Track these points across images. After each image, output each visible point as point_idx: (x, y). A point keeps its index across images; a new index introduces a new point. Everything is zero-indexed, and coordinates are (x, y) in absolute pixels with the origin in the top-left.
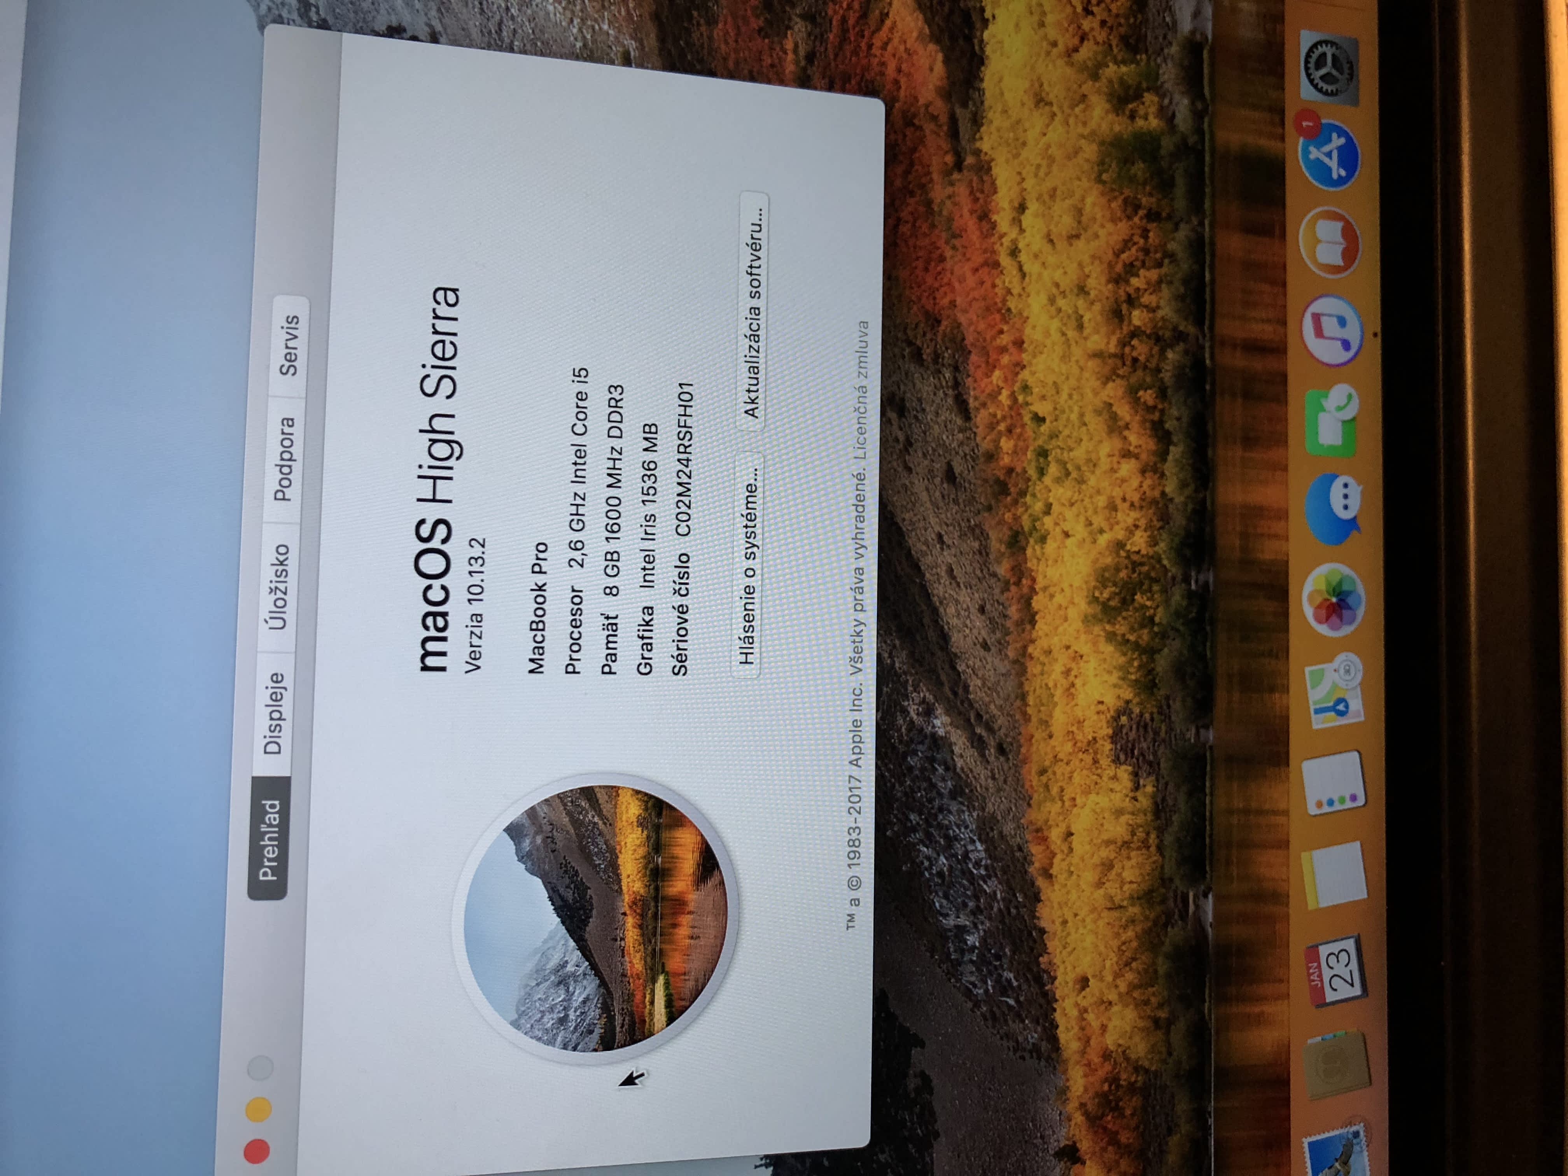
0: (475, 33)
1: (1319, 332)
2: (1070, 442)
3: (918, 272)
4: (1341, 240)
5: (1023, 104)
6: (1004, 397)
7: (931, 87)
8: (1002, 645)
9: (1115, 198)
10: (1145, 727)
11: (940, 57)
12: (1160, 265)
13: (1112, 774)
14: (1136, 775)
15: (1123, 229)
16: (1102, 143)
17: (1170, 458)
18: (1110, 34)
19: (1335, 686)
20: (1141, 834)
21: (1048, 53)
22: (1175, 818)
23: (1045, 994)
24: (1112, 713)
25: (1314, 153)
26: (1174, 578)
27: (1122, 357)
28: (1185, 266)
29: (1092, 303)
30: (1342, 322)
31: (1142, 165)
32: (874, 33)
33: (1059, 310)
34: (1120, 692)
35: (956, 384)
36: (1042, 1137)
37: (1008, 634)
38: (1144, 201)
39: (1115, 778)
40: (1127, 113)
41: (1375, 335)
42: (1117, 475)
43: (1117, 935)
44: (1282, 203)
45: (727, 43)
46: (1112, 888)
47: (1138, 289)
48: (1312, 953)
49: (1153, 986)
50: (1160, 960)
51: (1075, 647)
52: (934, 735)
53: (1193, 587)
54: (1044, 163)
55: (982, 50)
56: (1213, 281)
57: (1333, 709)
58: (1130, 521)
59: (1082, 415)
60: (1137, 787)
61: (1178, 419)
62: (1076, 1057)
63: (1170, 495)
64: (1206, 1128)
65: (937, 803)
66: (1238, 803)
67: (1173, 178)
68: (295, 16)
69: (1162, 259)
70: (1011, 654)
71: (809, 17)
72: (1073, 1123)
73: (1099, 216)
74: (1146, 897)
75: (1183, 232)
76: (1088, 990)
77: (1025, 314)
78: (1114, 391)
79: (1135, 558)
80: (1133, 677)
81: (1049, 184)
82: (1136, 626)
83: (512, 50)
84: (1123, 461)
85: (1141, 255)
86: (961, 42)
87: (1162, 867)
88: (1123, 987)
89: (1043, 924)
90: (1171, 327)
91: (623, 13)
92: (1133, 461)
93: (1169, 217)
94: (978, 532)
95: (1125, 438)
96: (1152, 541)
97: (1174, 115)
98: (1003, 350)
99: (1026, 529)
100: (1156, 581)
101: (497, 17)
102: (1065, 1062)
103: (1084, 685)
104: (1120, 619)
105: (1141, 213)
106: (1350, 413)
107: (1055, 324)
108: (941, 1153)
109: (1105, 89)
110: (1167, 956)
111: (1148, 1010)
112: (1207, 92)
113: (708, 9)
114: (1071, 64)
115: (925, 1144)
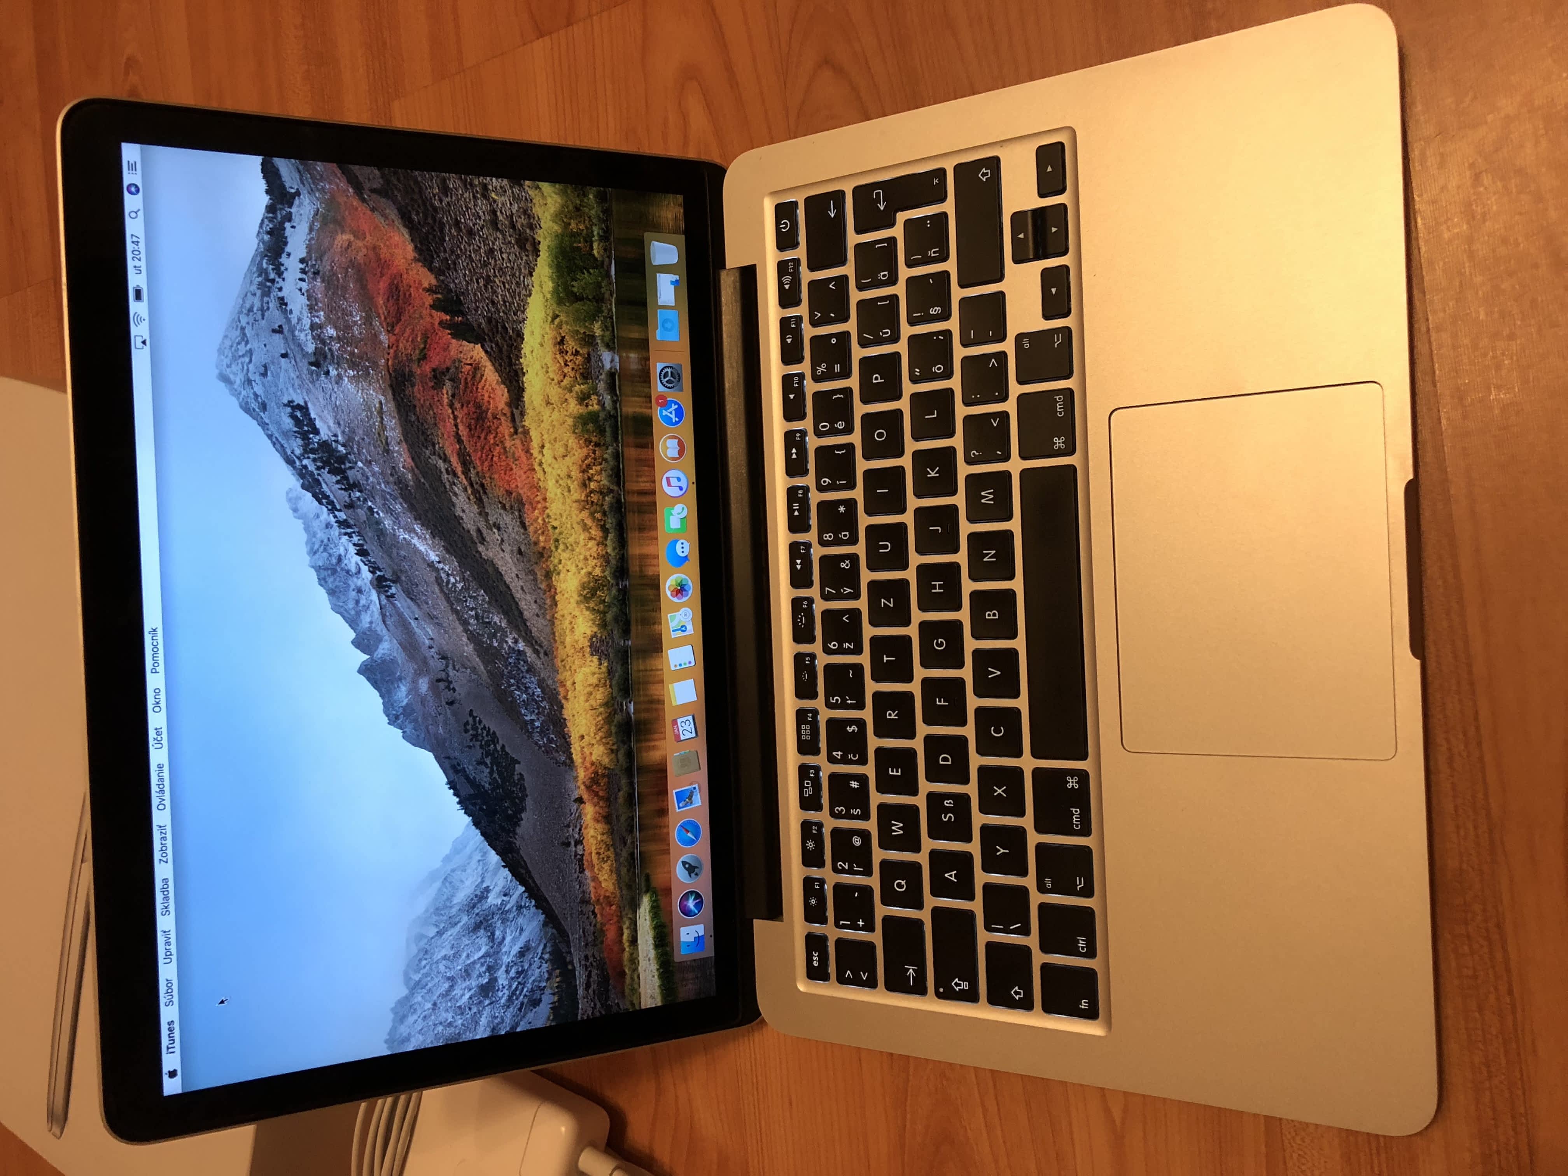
0: (320, 399)
1: (669, 484)
2: (568, 536)
3: (502, 475)
5: (541, 405)
6: (540, 521)
7: (503, 402)
8: (544, 615)
9: (581, 439)
10: (603, 641)
11: (506, 390)
12: (601, 464)
13: (590, 659)
14: (600, 659)
15: (585, 451)
16: (575, 418)
17: (609, 538)
18: (576, 373)
19: (680, 621)
20: (603, 681)
21: (551, 383)
22: (617, 674)
23: (567, 742)
24: (589, 637)
25: (665, 413)
26: (612, 584)
27: (587, 501)
28: (612, 463)
29: (574, 481)
30: (679, 479)
31: (592, 425)
32: (478, 383)
33: (560, 485)
34: (593, 629)
35: (520, 517)
36: (569, 795)
37: (546, 610)
38: (594, 439)
39: (591, 661)
40: (585, 404)
41: (694, 482)
42: (587, 547)
43: (595, 719)
44: (651, 433)
45: (420, 393)
46: (592, 702)
47: (592, 474)
48: (675, 722)
49: (610, 737)
50: (613, 728)
51: (574, 613)
52: (519, 650)
53: (620, 587)
54: (551, 428)
55: (523, 385)
56: (623, 468)
58: (593, 564)
59: (572, 525)
60: (600, 664)
61: (612, 523)
62: (581, 765)
63: (609, 553)
64: (634, 789)
65: (521, 675)
66: (642, 667)
67: (605, 428)
68: (253, 401)
69: (602, 461)
70: (548, 617)
71: (452, 380)
72: (580, 789)
74: (606, 704)
75: (610, 451)
76: (584, 740)
77: (546, 488)
78: (585, 514)
79: (596, 578)
80: (597, 623)
81: (553, 437)
82: (598, 604)
84: (589, 541)
85: (593, 461)
86: (514, 383)
87: (612, 693)
88: (598, 738)
89: (565, 716)
90: (607, 487)
91: (378, 386)
92: (593, 541)
93: (604, 445)
94: (532, 572)
95: (590, 533)
96: (603, 571)
97: (604, 404)
98: (538, 502)
99: (552, 570)
100: (605, 586)
102: (576, 767)
103: (578, 627)
104: (591, 601)
105: (592, 444)
106: (685, 514)
107: (559, 491)
108: (529, 802)
109: (575, 396)
110: (615, 726)
111: (608, 746)
112: (618, 392)
113: (411, 381)
114: (560, 387)
115: (523, 799)
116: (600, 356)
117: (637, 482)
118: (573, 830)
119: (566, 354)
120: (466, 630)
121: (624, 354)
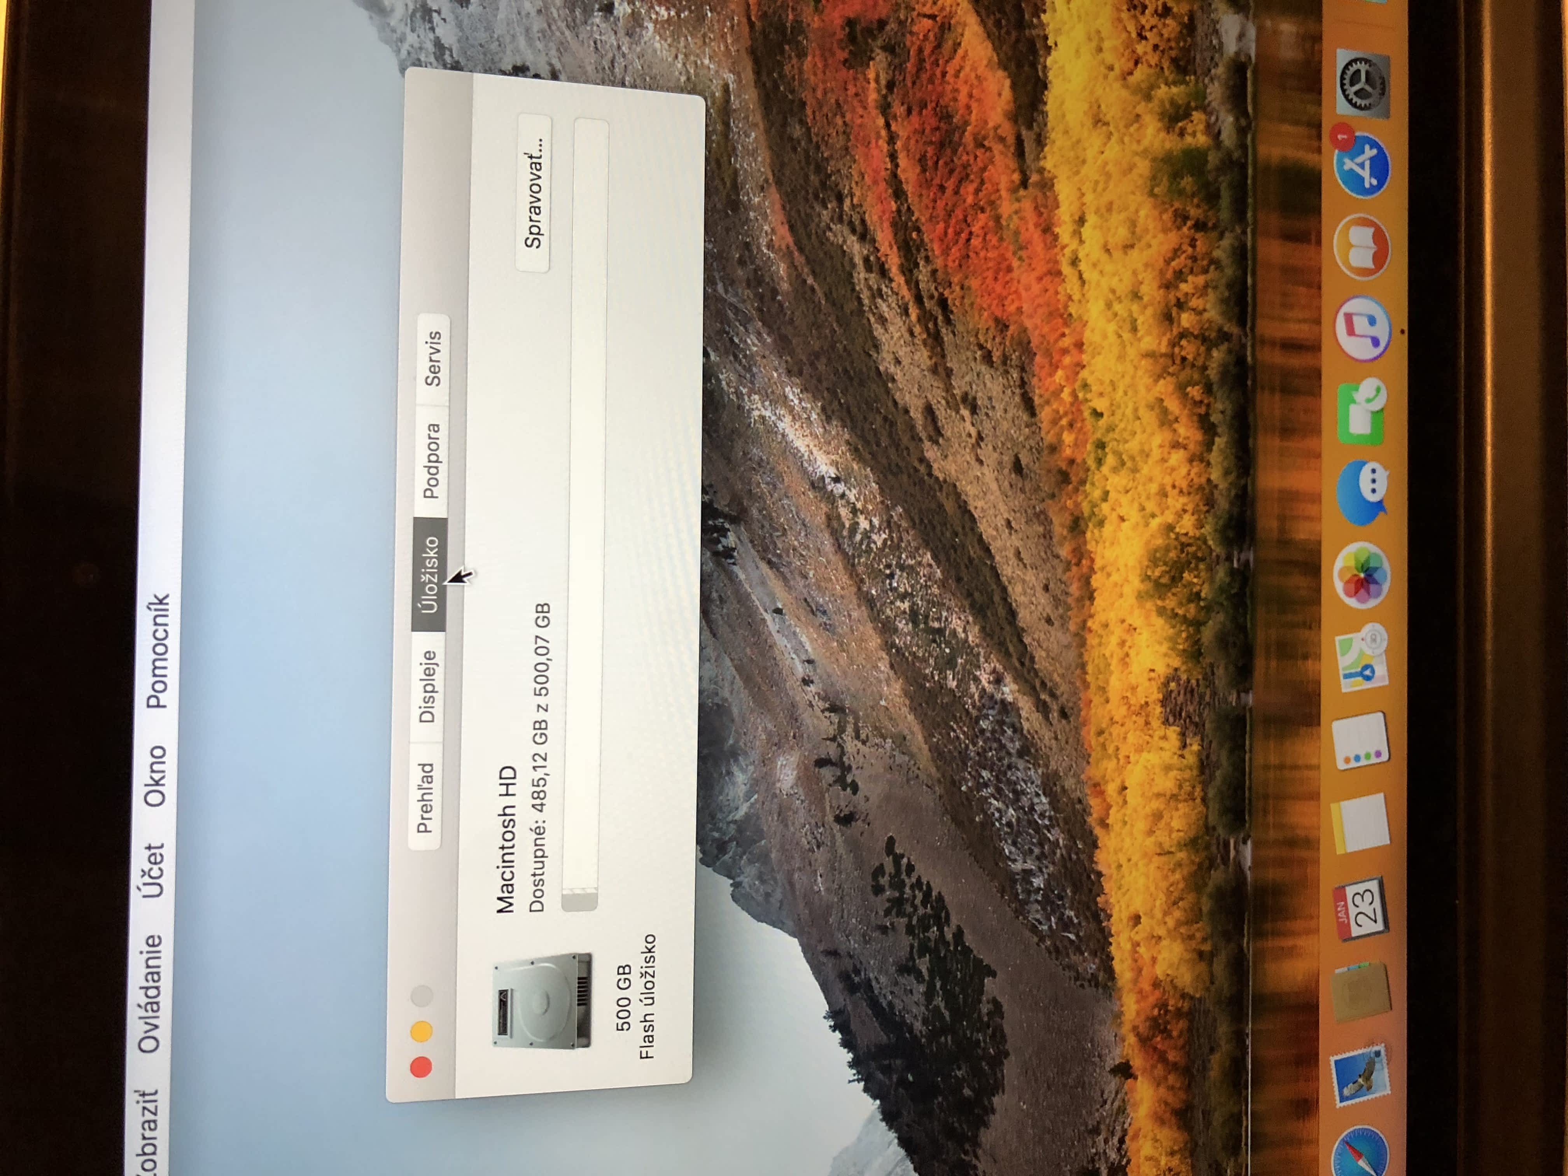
0: (590, 69)
1: (1351, 331)
2: (1126, 435)
3: (988, 281)
4: (1373, 245)
5: (1083, 125)
6: (1066, 395)
7: (999, 110)
8: (1064, 620)
9: (1166, 210)
10: (1192, 691)
11: (1008, 83)
12: (1206, 271)
13: (1162, 733)
14: (1183, 734)
15: (1173, 239)
16: (1154, 160)
17: (1215, 448)
18: (1161, 58)
19: (1362, 654)
20: (1187, 787)
21: (1106, 77)
22: (1218, 773)
23: (1102, 930)
24: (1162, 680)
25: (1349, 164)
26: (1218, 556)
27: (1172, 356)
28: (1229, 272)
29: (1145, 307)
30: (1372, 321)
31: (1190, 179)
32: (947, 62)
33: (1116, 314)
34: (1169, 660)
35: (1023, 384)
36: (1100, 1056)
37: (1069, 608)
38: (1193, 212)
39: (1164, 738)
40: (1177, 130)
41: (1403, 332)
42: (1166, 465)
43: (1166, 877)
44: (1317, 211)
45: (815, 74)
46: (1161, 836)
47: (1187, 294)
48: (1339, 894)
49: (1197, 923)
50: (1204, 899)
51: (1129, 621)
52: (1003, 701)
53: (1235, 565)
54: (1102, 179)
55: (1046, 77)
56: (1254, 285)
57: (1361, 674)
58: (1179, 506)
59: (1136, 410)
60: (1184, 746)
61: (1222, 412)
62: (1130, 986)
63: (1215, 482)
64: (1244, 1048)
65: (1006, 762)
66: (1273, 759)
67: (1218, 190)
68: (432, 59)
69: (1209, 266)
70: (1072, 627)
71: (889, 49)
72: (1126, 1044)
73: (1151, 227)
74: (1192, 844)
75: (1227, 242)
76: (1140, 926)
77: (1085, 318)
78: (1165, 387)
79: (1184, 539)
80: (1181, 647)
81: (1105, 199)
82: (1184, 601)
83: (623, 85)
84: (1173, 451)
85: (1189, 262)
86: (1026, 68)
87: (1207, 817)
88: (1171, 922)
89: (1100, 868)
90: (1216, 328)
91: (722, 48)
92: (1182, 451)
93: (1215, 227)
94: (1042, 517)
95: (1175, 431)
96: (1200, 525)
97: (1219, 132)
98: (1065, 351)
99: (1086, 515)
100: (1202, 559)
101: (610, 55)
102: (1119, 989)
103: (1137, 654)
104: (1170, 594)
105: (1189, 223)
107: (1112, 327)
108: (1010, 1070)
109: (1157, 109)
110: (1211, 896)
111: (1193, 944)
112: (1250, 109)
113: (798, 43)
114: (1126, 86)
115: (997, 1062)
116: (1215, 22)
117: (1283, 320)
118: (1106, 1141)
119: (1143, 13)
120: (888, 646)
121: (1268, 23)
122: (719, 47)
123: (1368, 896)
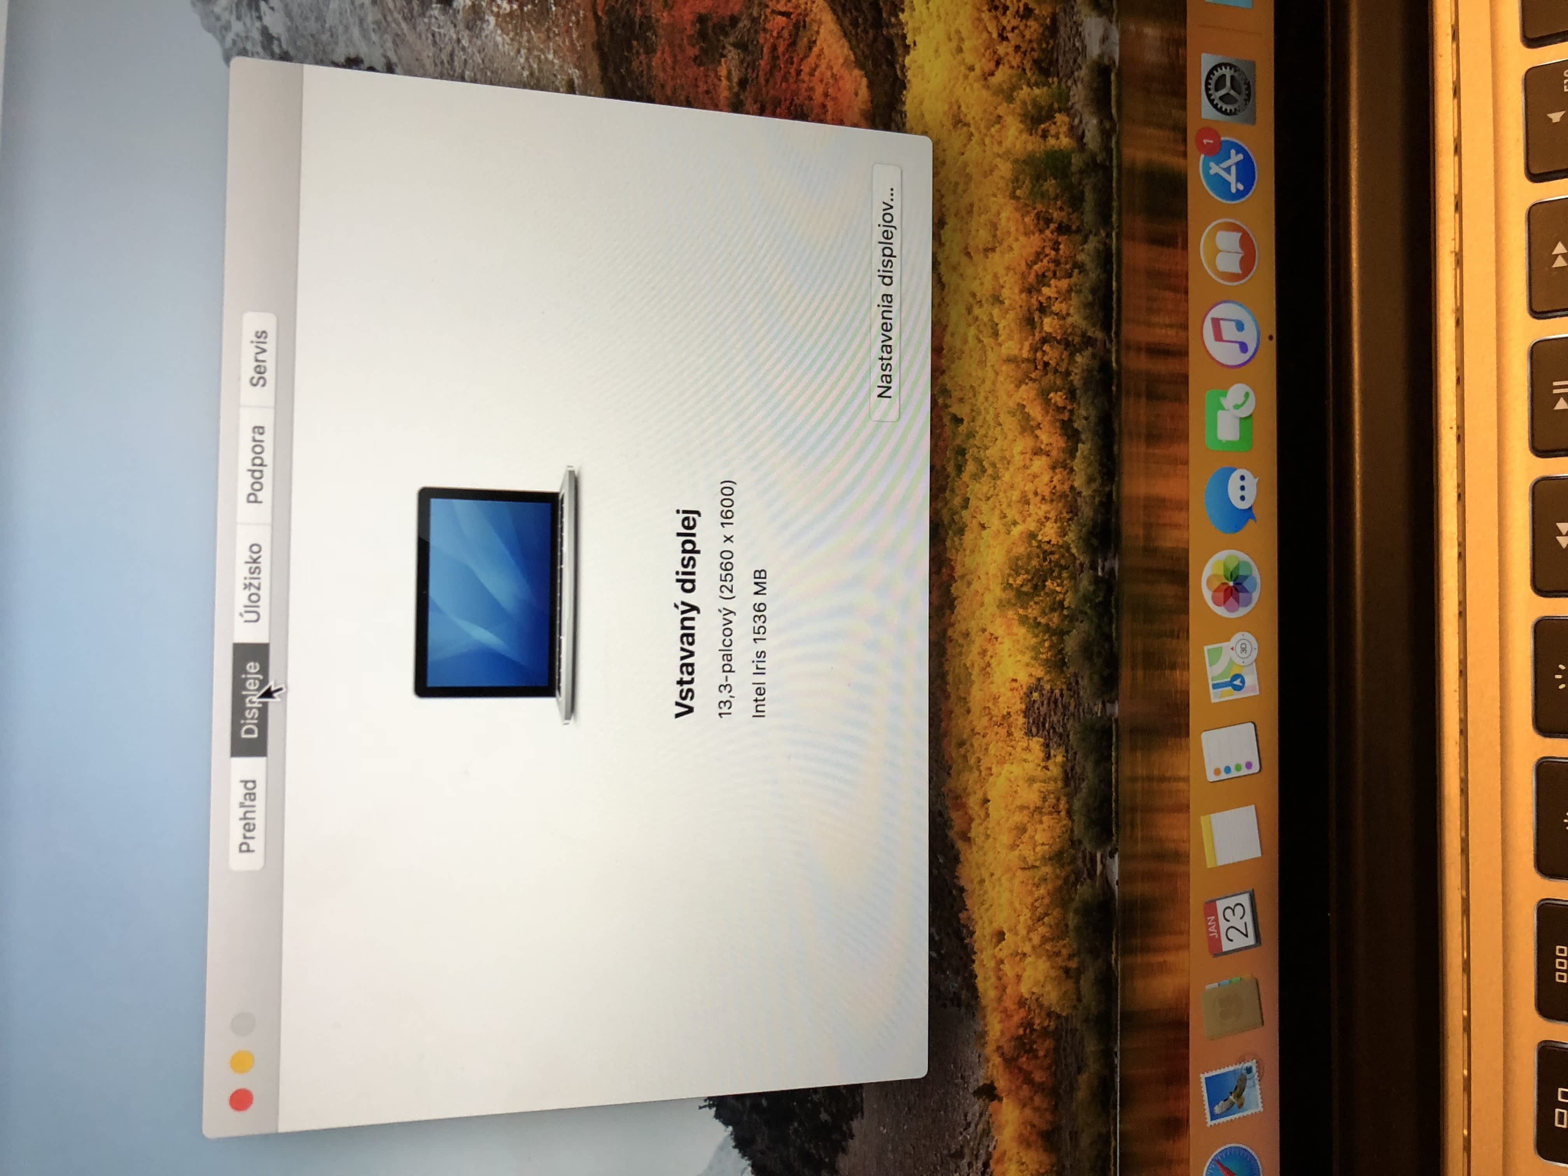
0: (428, 63)
1: (1218, 337)
2: (986, 441)
4: (1240, 250)
5: (942, 126)
7: (856, 110)
9: (1028, 212)
10: (1056, 702)
11: (864, 81)
12: (1069, 275)
13: (1025, 745)
14: (1047, 746)
15: (1035, 241)
16: (1016, 161)
17: (1078, 454)
18: (1023, 59)
20: (1051, 800)
21: (966, 77)
22: (1084, 785)
23: (965, 947)
24: (1025, 690)
25: (1215, 169)
26: (1082, 565)
27: (1034, 362)
28: (1093, 275)
29: (1007, 311)
30: (1240, 326)
31: (1053, 182)
32: (802, 60)
33: (976, 319)
34: (1032, 670)
36: (963, 1077)
38: (1056, 215)
39: (1027, 749)
40: (1040, 132)
41: (1271, 338)
42: (1029, 471)
43: (1031, 893)
45: (664, 70)
46: (1025, 850)
47: (1049, 298)
48: (1210, 908)
49: (1064, 939)
50: (1070, 914)
51: (991, 629)
53: (1100, 574)
54: (962, 181)
55: (904, 75)
56: (1119, 290)
57: (1230, 684)
58: (1041, 513)
59: (997, 416)
60: (1048, 757)
61: (1086, 419)
62: (994, 1004)
63: (1078, 490)
64: (1112, 1068)
66: (1141, 771)
67: (1083, 192)
68: (259, 49)
69: (1072, 269)
71: (741, 46)
72: (990, 1065)
73: (1013, 229)
74: (1057, 858)
75: (1092, 244)
76: (1004, 943)
77: (944, 322)
78: (1027, 393)
79: (1046, 547)
80: (1044, 656)
81: (965, 201)
82: (1047, 611)
83: (462, 79)
84: (1035, 458)
85: (1052, 266)
86: (884, 67)
87: (1072, 831)
88: (1036, 939)
89: (962, 883)
90: (1079, 332)
91: (567, 43)
92: (1044, 458)
93: (1078, 231)
95: (1037, 437)
96: (1063, 533)
97: (1083, 135)
99: (946, 522)
100: (1066, 568)
101: (449, 48)
102: (984, 1008)
103: (999, 664)
104: (1032, 603)
105: (1052, 226)
106: (1246, 411)
107: (972, 331)
109: (1018, 110)
110: (1076, 912)
111: (1059, 960)
112: (1114, 111)
113: (646, 39)
114: (987, 87)
116: (1077, 24)
117: (1149, 325)
118: (970, 1165)
119: (1004, 14)
121: (1132, 28)
122: (564, 42)
123: (1239, 910)
